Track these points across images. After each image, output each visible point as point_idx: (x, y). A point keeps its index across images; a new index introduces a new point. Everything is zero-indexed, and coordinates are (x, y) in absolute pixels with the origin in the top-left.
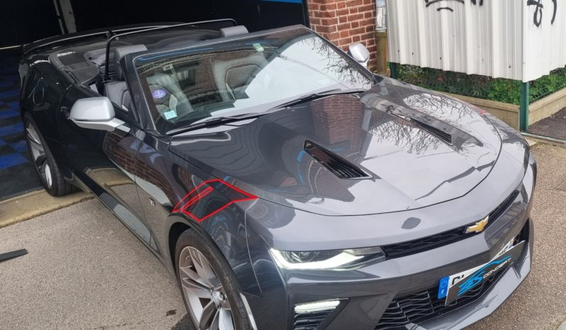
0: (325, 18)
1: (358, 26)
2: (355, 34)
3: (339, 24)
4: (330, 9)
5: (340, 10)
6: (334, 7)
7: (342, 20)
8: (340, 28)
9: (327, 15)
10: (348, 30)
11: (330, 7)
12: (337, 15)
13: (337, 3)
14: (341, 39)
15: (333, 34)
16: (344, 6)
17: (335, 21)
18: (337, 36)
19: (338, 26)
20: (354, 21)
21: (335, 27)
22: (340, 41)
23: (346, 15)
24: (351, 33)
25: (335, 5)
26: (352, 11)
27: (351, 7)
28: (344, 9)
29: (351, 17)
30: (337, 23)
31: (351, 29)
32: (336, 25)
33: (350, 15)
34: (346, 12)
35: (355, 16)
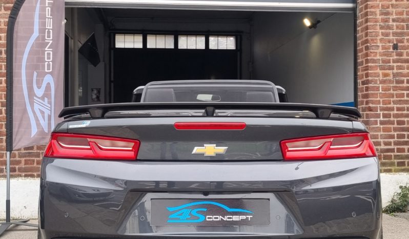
0: (368, 113)
1: (404, 124)
2: (399, 131)
3: (382, 119)
4: (372, 104)
5: (385, 106)
6: (379, 102)
7: (385, 116)
8: (382, 123)
9: (370, 109)
10: (392, 126)
11: (373, 102)
12: (381, 110)
13: (381, 100)
14: (382, 133)
15: (374, 128)
16: (390, 103)
17: (378, 116)
18: (378, 130)
19: (381, 121)
20: (398, 119)
21: (376, 121)
22: (381, 135)
23: (392, 113)
24: (395, 130)
25: (380, 101)
26: (398, 109)
27: (398, 106)
28: (389, 106)
29: (397, 114)
30: (380, 118)
31: (396, 126)
32: (378, 119)
33: (395, 112)
34: (392, 109)
35: (402, 114)
